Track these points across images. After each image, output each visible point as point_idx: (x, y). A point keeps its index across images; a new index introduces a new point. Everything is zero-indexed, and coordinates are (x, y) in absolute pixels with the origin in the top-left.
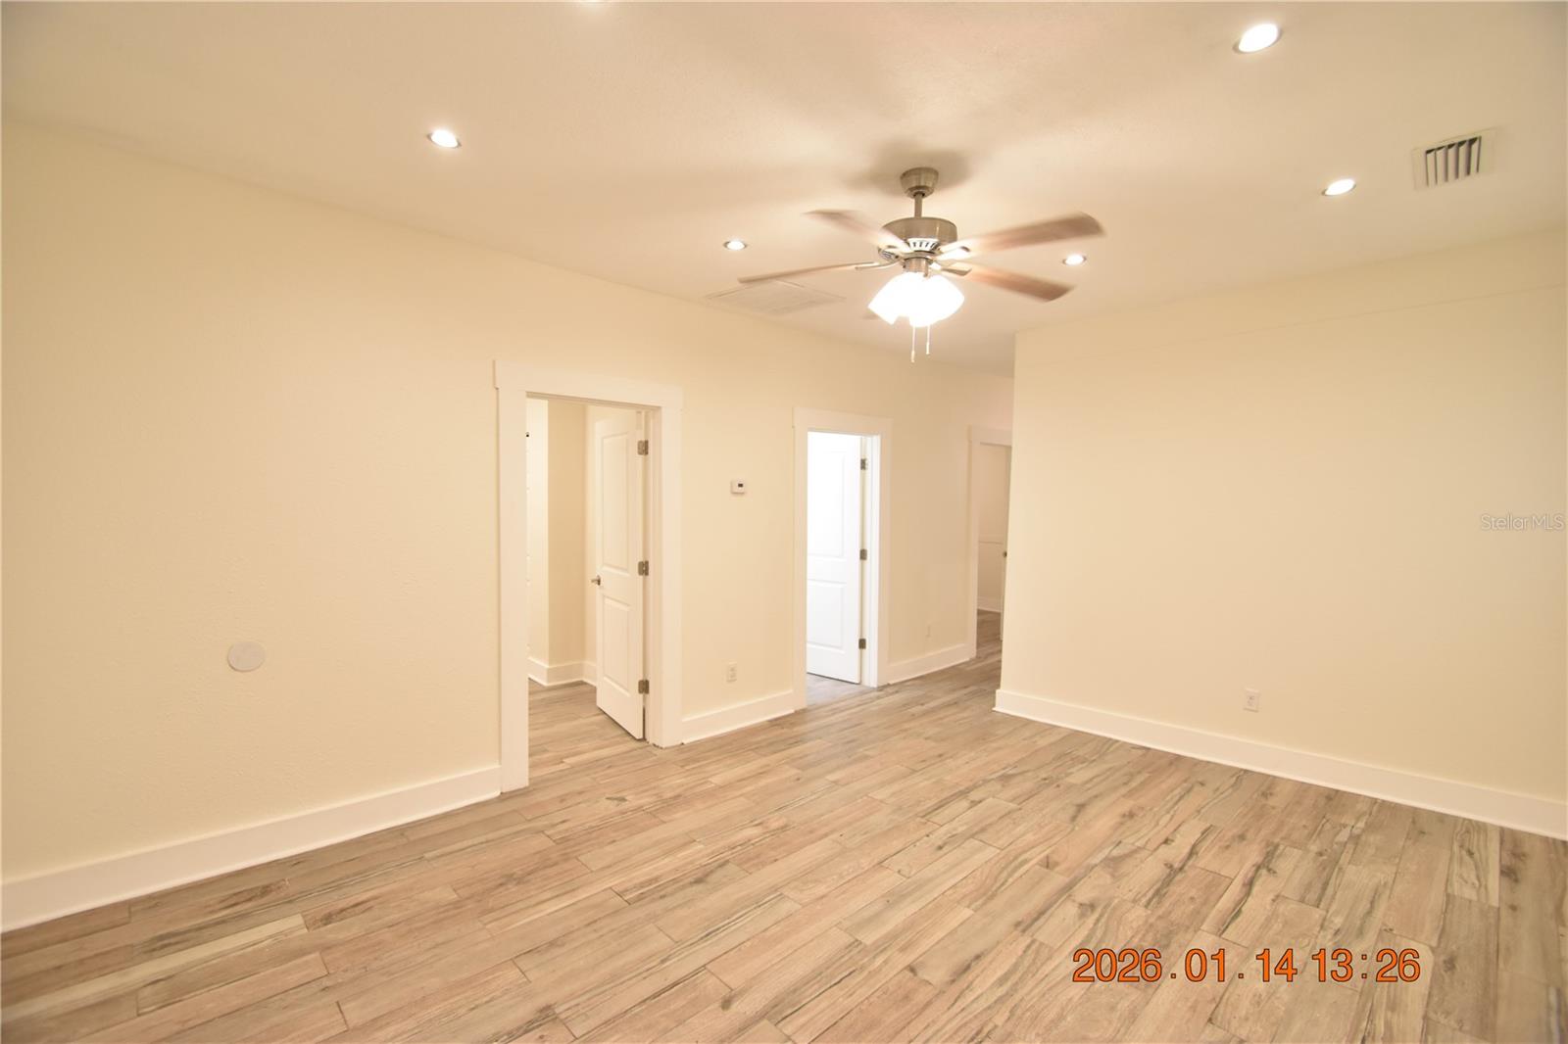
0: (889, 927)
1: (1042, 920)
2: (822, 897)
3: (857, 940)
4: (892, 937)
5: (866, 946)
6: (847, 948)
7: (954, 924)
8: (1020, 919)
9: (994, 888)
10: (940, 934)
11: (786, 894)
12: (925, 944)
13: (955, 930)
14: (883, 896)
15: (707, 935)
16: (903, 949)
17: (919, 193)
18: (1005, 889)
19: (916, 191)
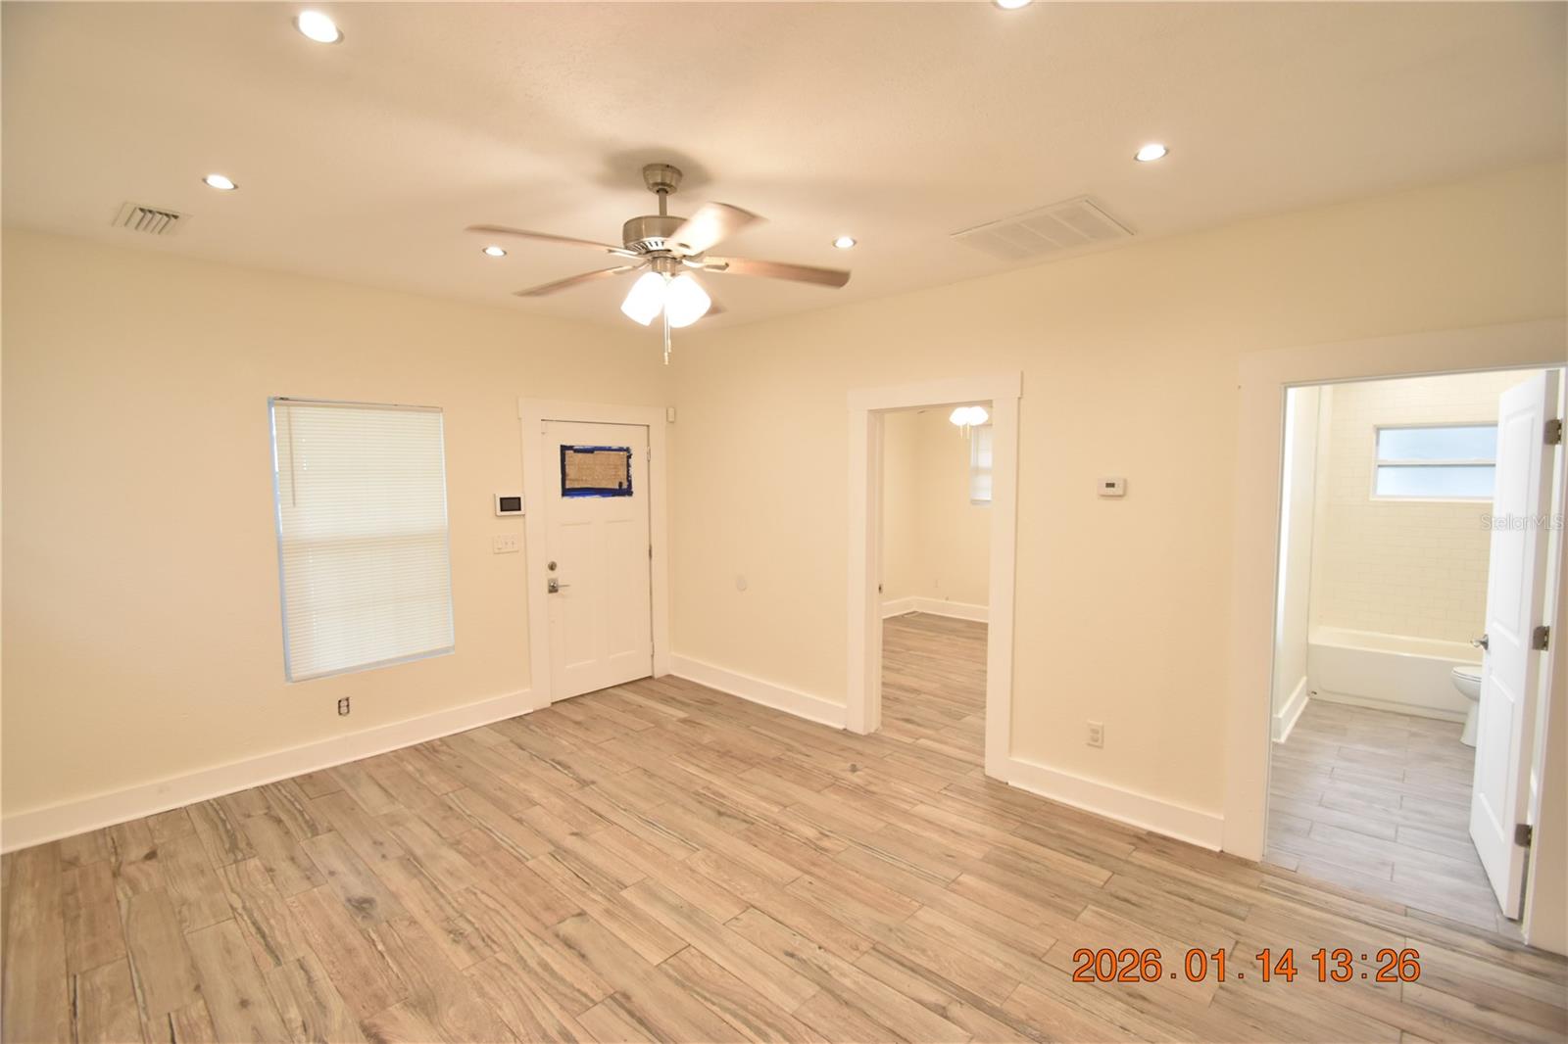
19: (660, 187)
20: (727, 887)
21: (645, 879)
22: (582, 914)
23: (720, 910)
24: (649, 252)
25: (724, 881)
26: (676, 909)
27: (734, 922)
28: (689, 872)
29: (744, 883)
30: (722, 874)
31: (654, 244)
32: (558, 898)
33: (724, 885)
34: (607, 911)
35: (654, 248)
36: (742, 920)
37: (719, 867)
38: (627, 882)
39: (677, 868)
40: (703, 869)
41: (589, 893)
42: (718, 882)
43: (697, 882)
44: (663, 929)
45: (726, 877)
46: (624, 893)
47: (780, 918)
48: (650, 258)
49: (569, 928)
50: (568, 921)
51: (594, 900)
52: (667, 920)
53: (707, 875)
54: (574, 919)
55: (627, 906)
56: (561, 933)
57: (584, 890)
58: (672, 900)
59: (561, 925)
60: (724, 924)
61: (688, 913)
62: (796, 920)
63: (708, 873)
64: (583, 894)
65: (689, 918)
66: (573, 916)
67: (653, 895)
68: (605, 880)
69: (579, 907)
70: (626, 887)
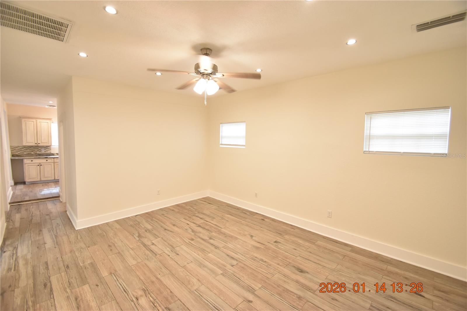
20: (188, 273)
21: (215, 277)
22: (232, 266)
23: (192, 266)
25: (188, 275)
26: (205, 266)
27: (189, 262)
28: (200, 280)
29: (182, 274)
30: (188, 278)
32: (241, 271)
33: (189, 274)
34: (225, 266)
36: (187, 263)
37: (189, 281)
38: (221, 276)
39: (204, 281)
40: (195, 280)
41: (233, 272)
42: (190, 275)
43: (197, 276)
44: (209, 261)
45: (187, 277)
46: (222, 272)
47: (176, 263)
49: (235, 262)
50: (235, 264)
51: (230, 270)
52: (207, 263)
53: (194, 278)
54: (234, 265)
55: (219, 268)
56: (236, 261)
57: (234, 273)
58: (206, 269)
59: (237, 263)
60: (192, 262)
61: (201, 265)
62: (171, 262)
63: (193, 279)
64: (234, 272)
65: (201, 264)
66: (235, 265)
67: (212, 270)
68: (229, 277)
69: (234, 268)
70: (221, 274)
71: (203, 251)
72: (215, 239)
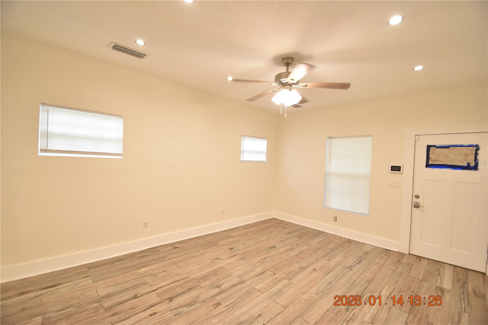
0: (280, 284)
1: (235, 284)
2: (303, 294)
3: (289, 281)
4: (280, 281)
5: (287, 279)
6: (292, 279)
7: (262, 284)
8: (242, 284)
9: (245, 295)
10: (266, 282)
11: (316, 296)
12: (271, 279)
13: (262, 282)
14: (283, 294)
15: (330, 283)
16: (277, 278)
17: (287, 65)
18: (240, 295)
19: (287, 64)
24: (282, 83)
31: (284, 81)
35: (284, 82)
48: (282, 85)
71: (248, 293)
72: (221, 283)
